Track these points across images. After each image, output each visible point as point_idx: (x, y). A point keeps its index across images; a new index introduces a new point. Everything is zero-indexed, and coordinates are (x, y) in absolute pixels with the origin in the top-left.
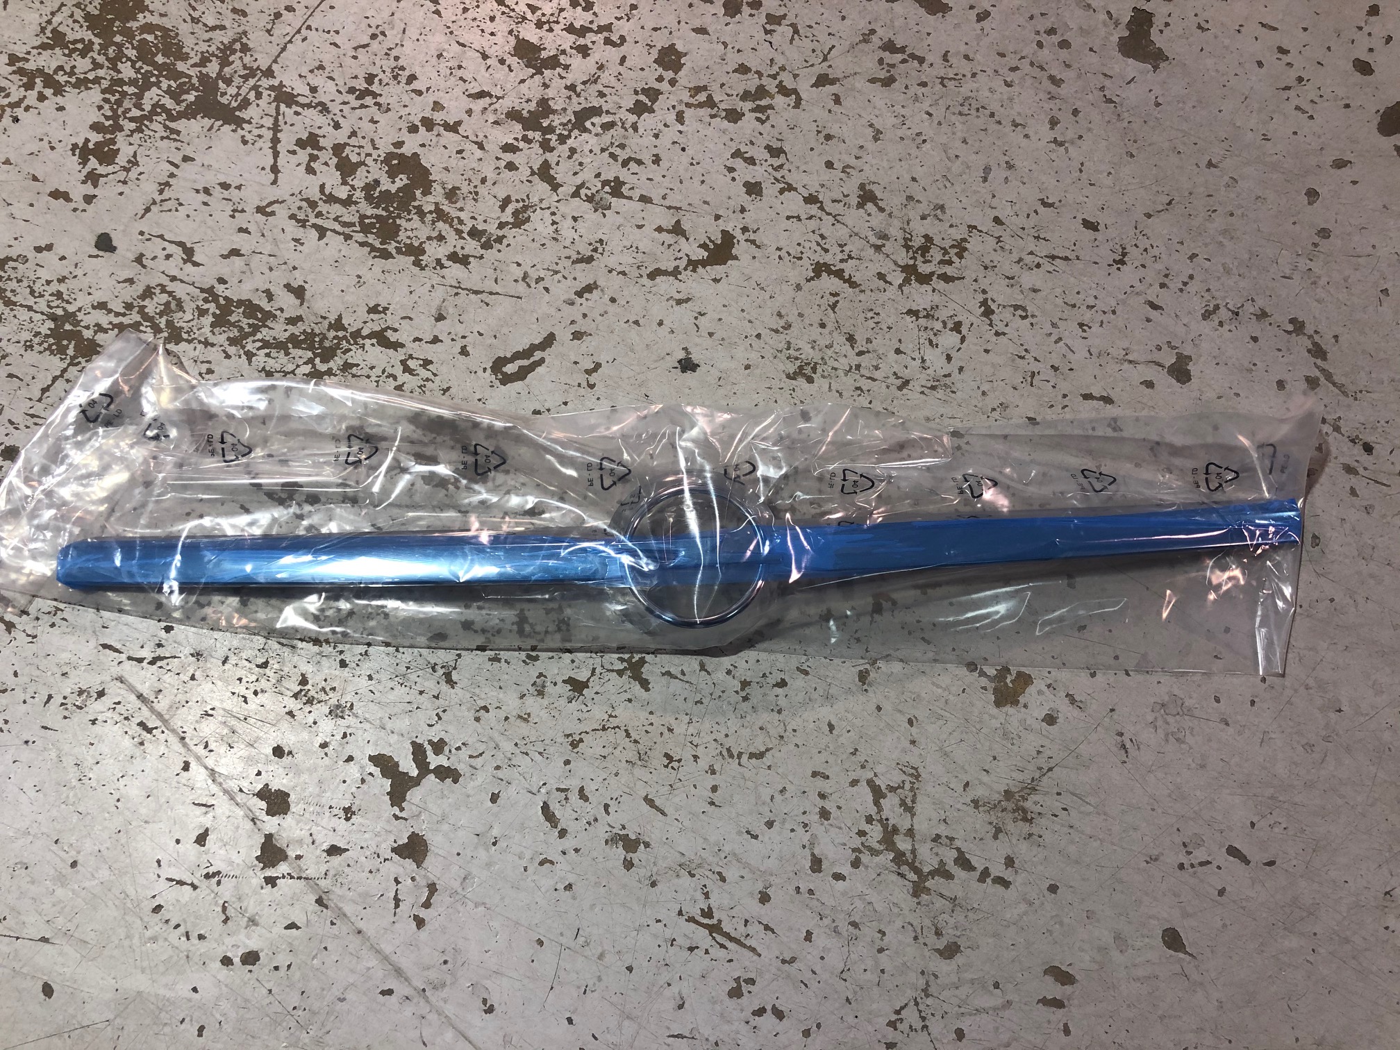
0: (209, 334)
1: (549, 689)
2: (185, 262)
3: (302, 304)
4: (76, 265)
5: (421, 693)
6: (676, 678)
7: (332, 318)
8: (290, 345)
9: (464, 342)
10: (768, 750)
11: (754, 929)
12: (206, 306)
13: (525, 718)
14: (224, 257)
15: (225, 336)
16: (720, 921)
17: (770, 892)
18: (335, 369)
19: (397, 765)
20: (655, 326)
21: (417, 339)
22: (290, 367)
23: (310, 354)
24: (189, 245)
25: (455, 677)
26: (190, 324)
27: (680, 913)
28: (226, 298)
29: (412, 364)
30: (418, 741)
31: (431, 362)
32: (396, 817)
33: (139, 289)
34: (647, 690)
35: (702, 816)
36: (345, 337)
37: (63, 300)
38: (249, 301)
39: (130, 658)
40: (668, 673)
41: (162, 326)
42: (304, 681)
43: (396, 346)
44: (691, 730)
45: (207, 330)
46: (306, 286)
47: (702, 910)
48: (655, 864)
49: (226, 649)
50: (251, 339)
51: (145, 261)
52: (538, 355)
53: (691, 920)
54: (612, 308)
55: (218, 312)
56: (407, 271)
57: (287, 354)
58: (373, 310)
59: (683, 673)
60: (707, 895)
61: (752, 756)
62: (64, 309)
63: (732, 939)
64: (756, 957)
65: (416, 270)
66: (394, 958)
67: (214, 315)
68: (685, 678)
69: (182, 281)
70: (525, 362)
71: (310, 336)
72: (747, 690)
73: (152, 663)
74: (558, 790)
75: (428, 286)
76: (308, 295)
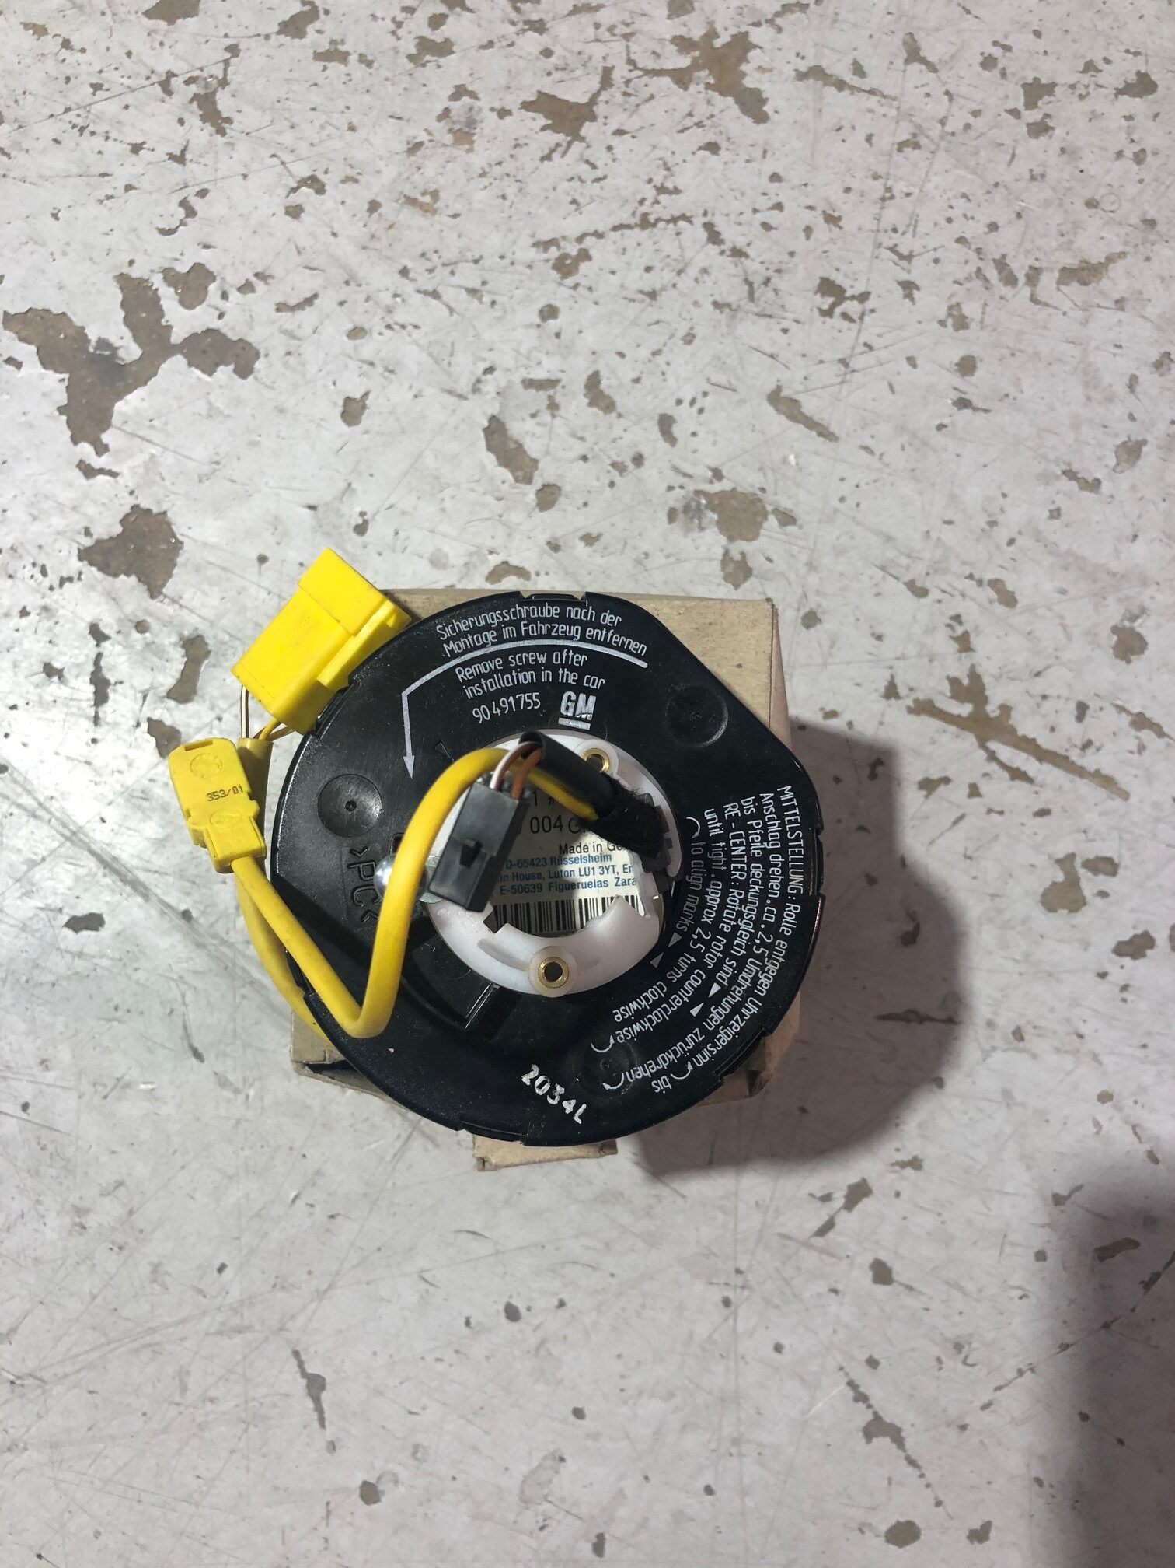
1: (489, 122)
5: (136, 148)
6: (840, 85)
10: (1110, 259)
11: (1105, 723)
13: (425, 203)
16: (1005, 709)
17: (1142, 626)
19: (81, 335)
25: (224, 102)
27: (891, 692)
30: (135, 273)
32: (88, 471)
34: (761, 118)
35: (938, 438)
40: (816, 73)
44: (892, 214)
47: (954, 682)
48: (811, 566)
53: (925, 708)
59: (858, 70)
60: (964, 643)
61: (1068, 275)
63: (1042, 755)
64: (1117, 803)
66: (100, 835)
68: (865, 85)
72: (1045, 105)
74: (529, 384)
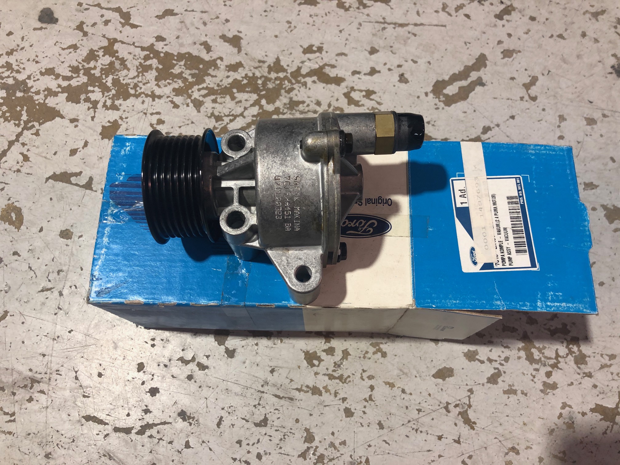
0: (156, 88)
2: (123, 25)
3: (239, 51)
4: (23, 38)
7: (271, 61)
8: (235, 90)
9: (401, 71)
12: (148, 63)
14: (159, 17)
15: (170, 88)
18: (281, 107)
20: (579, 38)
21: (355, 73)
22: (239, 110)
23: (255, 97)
24: (125, 10)
26: (135, 81)
28: (167, 54)
29: (355, 96)
31: (373, 92)
33: (83, 52)
36: (286, 78)
37: (13, 70)
38: (189, 53)
39: (117, 430)
41: (109, 84)
42: (309, 438)
43: (338, 81)
45: (152, 85)
46: (240, 35)
49: (218, 408)
50: (196, 87)
51: (85, 29)
52: (474, 76)
54: (534, 26)
55: (161, 67)
56: (333, 14)
57: (233, 98)
58: (308, 50)
62: (15, 79)
65: (341, 11)
67: (157, 69)
69: (123, 43)
70: (464, 83)
71: (252, 80)
73: (141, 432)
75: (355, 25)
76: (243, 43)
